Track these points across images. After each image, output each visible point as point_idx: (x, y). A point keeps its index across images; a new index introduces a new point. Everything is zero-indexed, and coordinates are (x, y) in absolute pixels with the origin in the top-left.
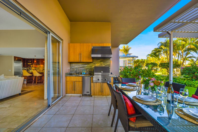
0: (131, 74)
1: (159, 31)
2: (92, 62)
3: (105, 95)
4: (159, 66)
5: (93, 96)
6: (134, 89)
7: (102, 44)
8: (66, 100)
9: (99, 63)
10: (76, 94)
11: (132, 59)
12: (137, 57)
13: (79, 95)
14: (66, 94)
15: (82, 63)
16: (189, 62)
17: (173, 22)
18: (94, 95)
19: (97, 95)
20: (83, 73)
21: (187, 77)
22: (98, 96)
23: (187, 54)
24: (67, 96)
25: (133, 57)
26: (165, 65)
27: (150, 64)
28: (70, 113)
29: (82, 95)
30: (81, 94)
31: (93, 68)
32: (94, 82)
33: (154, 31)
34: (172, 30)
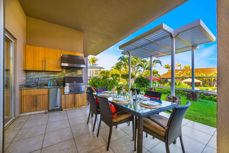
0: (100, 84)
1: (122, 50)
2: (61, 72)
3: (79, 107)
4: (121, 77)
5: (63, 110)
6: (110, 95)
7: (74, 53)
8: (24, 121)
9: (70, 73)
10: (38, 111)
11: (99, 69)
12: (104, 68)
13: (44, 111)
14: (20, 114)
15: (46, 72)
16: (138, 74)
17: (132, 45)
18: (65, 108)
19: (69, 107)
20: (49, 85)
21: (138, 85)
22: (70, 109)
23: (137, 69)
24: (21, 116)
25: (100, 68)
26: (126, 76)
27: (114, 75)
28: (39, 134)
29: (49, 110)
30: (46, 110)
31: (61, 78)
32: (65, 93)
33: (119, 49)
34: (130, 50)
